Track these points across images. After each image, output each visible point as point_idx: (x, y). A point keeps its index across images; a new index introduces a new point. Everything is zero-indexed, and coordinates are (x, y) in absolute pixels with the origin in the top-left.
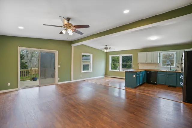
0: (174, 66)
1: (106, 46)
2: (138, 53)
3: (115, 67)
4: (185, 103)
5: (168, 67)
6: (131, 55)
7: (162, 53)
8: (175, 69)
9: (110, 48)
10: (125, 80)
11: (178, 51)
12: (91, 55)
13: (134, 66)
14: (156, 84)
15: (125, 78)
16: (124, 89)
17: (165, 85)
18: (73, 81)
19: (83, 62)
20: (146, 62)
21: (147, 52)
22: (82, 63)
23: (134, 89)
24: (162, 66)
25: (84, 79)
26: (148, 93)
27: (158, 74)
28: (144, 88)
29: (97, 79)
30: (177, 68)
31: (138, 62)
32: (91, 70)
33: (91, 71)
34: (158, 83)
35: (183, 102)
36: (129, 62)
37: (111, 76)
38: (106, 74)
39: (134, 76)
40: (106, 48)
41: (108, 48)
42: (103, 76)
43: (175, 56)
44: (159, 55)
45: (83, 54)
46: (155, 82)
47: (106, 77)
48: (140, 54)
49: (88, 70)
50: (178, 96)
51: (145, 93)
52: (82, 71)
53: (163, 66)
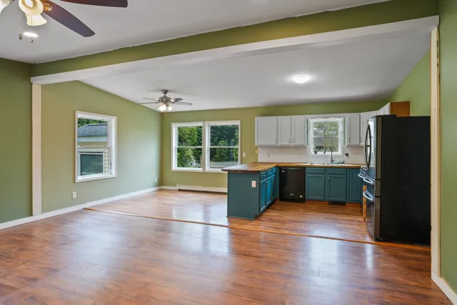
0: (339, 152)
1: (166, 92)
2: (256, 118)
3: (184, 159)
4: (379, 243)
5: (327, 156)
6: (237, 123)
7: (314, 120)
8: (342, 161)
9: (177, 100)
10: (226, 197)
11: (347, 115)
12: (112, 122)
13: (244, 155)
14: (303, 201)
15: (226, 191)
16: (226, 224)
17: (323, 201)
18: (38, 216)
19: (80, 144)
20: (276, 142)
21: (280, 118)
22: (77, 147)
23: (254, 222)
24: (313, 153)
25: (88, 205)
26: (294, 230)
27: (307, 175)
28: (279, 216)
29: (134, 200)
30: (345, 156)
31: (256, 144)
32: (110, 172)
33: (114, 174)
34: (307, 197)
35: (374, 242)
36: (220, 144)
37: (178, 187)
38: (162, 182)
39: (254, 184)
40: (165, 101)
41: (172, 101)
42: (152, 187)
43: (341, 128)
44: (307, 126)
45: (80, 115)
46: (301, 196)
47: (160, 190)
48: (261, 122)
49: (100, 170)
50: (358, 228)
51: (287, 229)
52: (79, 178)
53: (316, 153)
